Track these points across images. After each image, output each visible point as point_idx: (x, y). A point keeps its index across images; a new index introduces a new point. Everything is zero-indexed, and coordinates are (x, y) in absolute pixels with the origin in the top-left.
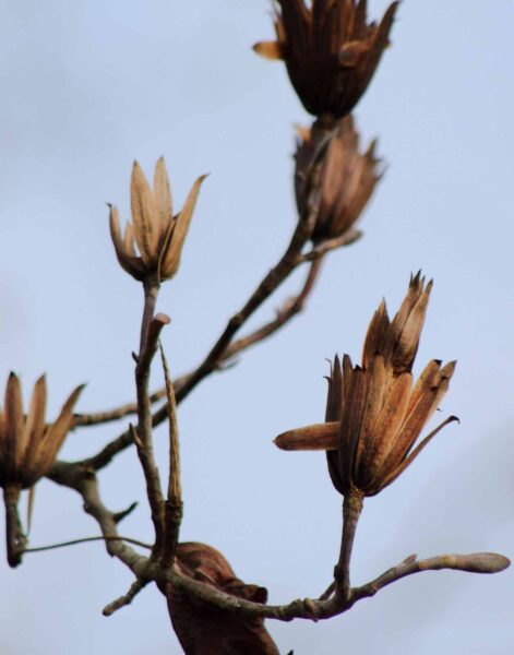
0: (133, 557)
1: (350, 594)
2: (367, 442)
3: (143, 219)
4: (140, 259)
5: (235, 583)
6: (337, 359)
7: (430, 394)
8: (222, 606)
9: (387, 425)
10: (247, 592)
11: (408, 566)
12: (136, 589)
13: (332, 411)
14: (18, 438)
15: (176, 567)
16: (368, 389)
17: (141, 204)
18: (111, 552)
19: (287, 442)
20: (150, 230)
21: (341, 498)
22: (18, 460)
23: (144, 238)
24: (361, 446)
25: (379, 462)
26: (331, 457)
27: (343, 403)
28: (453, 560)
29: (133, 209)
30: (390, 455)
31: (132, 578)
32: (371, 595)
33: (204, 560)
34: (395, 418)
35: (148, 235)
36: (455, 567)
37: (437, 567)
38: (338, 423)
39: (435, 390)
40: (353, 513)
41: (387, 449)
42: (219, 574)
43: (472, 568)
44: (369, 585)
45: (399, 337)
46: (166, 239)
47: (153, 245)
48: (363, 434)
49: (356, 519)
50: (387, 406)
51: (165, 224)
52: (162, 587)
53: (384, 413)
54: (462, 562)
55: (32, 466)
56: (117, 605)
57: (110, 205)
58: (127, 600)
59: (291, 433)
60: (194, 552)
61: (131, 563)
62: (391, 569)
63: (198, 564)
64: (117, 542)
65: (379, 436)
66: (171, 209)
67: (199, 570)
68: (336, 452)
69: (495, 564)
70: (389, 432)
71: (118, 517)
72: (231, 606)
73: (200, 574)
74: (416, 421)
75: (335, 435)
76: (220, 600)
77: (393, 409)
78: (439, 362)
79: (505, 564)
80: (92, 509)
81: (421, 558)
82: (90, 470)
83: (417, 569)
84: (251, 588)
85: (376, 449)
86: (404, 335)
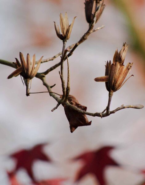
0: (57, 98)
1: (109, 113)
2: (114, 80)
3: (63, 27)
4: (62, 35)
5: (80, 105)
6: (108, 62)
7: (128, 70)
8: (79, 112)
9: (119, 77)
10: (82, 107)
11: (122, 107)
12: (58, 105)
13: (107, 73)
14: (29, 69)
15: (68, 102)
16: (115, 69)
17: (62, 23)
18: (51, 95)
19: (97, 80)
20: (64, 29)
21: (108, 92)
22: (29, 74)
23: (63, 31)
24: (113, 81)
25: (117, 85)
26: (106, 83)
27: (109, 72)
28: (132, 106)
29: (60, 24)
30: (119, 83)
31: (57, 103)
32: (114, 113)
33: (73, 99)
34: (121, 76)
35: (64, 30)
36: (132, 108)
37: (128, 107)
38: (108, 76)
39: (129, 69)
40: (111, 96)
41: (119, 82)
42: (76, 103)
43: (136, 108)
44: (114, 111)
45: (121, 57)
46: (68, 31)
47: (65, 32)
48: (114, 79)
49: (112, 97)
50: (119, 73)
51: (68, 28)
52: (63, 105)
53: (118, 74)
54: (134, 107)
55: (32, 75)
56: (54, 109)
57: (54, 22)
58: (56, 108)
59: (98, 78)
60: (70, 97)
61: (56, 99)
62: (118, 108)
63: (71, 100)
64: (52, 93)
65: (117, 79)
66: (69, 24)
67: (72, 101)
68: (107, 82)
69: (141, 107)
70: (119, 78)
71: (51, 87)
72: (81, 112)
73: (72, 103)
74: (125, 76)
75: (107, 79)
76: (78, 110)
77: (120, 74)
78: (130, 63)
79: (143, 107)
80: (45, 84)
81: (125, 106)
82: (44, 75)
83: (124, 108)
84: (83, 106)
85: (116, 82)
86: (122, 57)
